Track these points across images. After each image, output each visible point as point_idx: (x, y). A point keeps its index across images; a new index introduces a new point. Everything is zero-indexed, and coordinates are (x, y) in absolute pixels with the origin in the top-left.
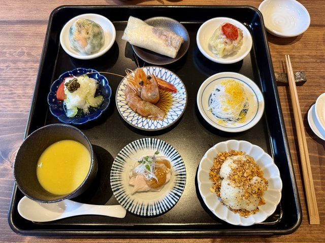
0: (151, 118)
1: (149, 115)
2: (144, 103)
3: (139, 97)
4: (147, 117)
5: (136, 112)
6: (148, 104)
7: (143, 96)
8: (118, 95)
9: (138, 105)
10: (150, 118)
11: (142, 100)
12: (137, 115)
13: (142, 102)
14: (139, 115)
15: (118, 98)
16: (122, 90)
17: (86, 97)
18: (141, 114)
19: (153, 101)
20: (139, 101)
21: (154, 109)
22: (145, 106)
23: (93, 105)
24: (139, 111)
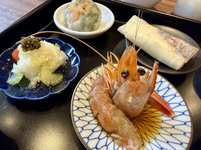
0: (116, 138)
1: (115, 132)
2: (114, 109)
3: (111, 96)
4: (109, 134)
5: (96, 118)
6: (120, 113)
7: (117, 97)
8: (83, 82)
9: (104, 107)
10: (114, 139)
11: (113, 103)
12: (95, 122)
13: (112, 107)
14: (99, 124)
15: (81, 86)
16: (91, 78)
17: (41, 66)
18: (103, 124)
19: (130, 112)
20: (108, 102)
21: (127, 126)
22: (115, 115)
23: (44, 81)
24: (101, 118)
